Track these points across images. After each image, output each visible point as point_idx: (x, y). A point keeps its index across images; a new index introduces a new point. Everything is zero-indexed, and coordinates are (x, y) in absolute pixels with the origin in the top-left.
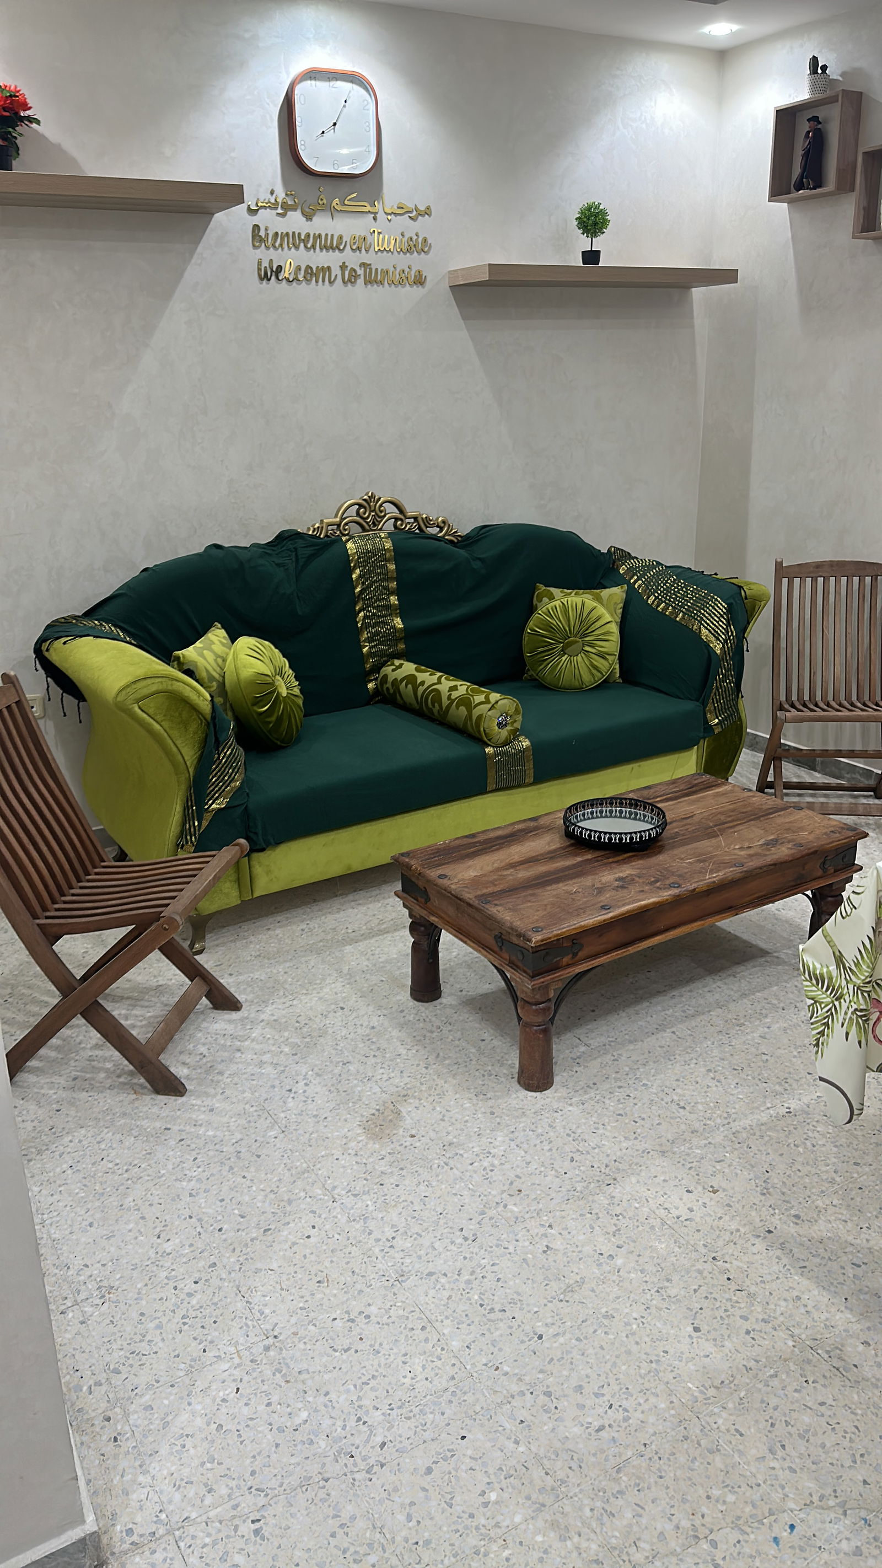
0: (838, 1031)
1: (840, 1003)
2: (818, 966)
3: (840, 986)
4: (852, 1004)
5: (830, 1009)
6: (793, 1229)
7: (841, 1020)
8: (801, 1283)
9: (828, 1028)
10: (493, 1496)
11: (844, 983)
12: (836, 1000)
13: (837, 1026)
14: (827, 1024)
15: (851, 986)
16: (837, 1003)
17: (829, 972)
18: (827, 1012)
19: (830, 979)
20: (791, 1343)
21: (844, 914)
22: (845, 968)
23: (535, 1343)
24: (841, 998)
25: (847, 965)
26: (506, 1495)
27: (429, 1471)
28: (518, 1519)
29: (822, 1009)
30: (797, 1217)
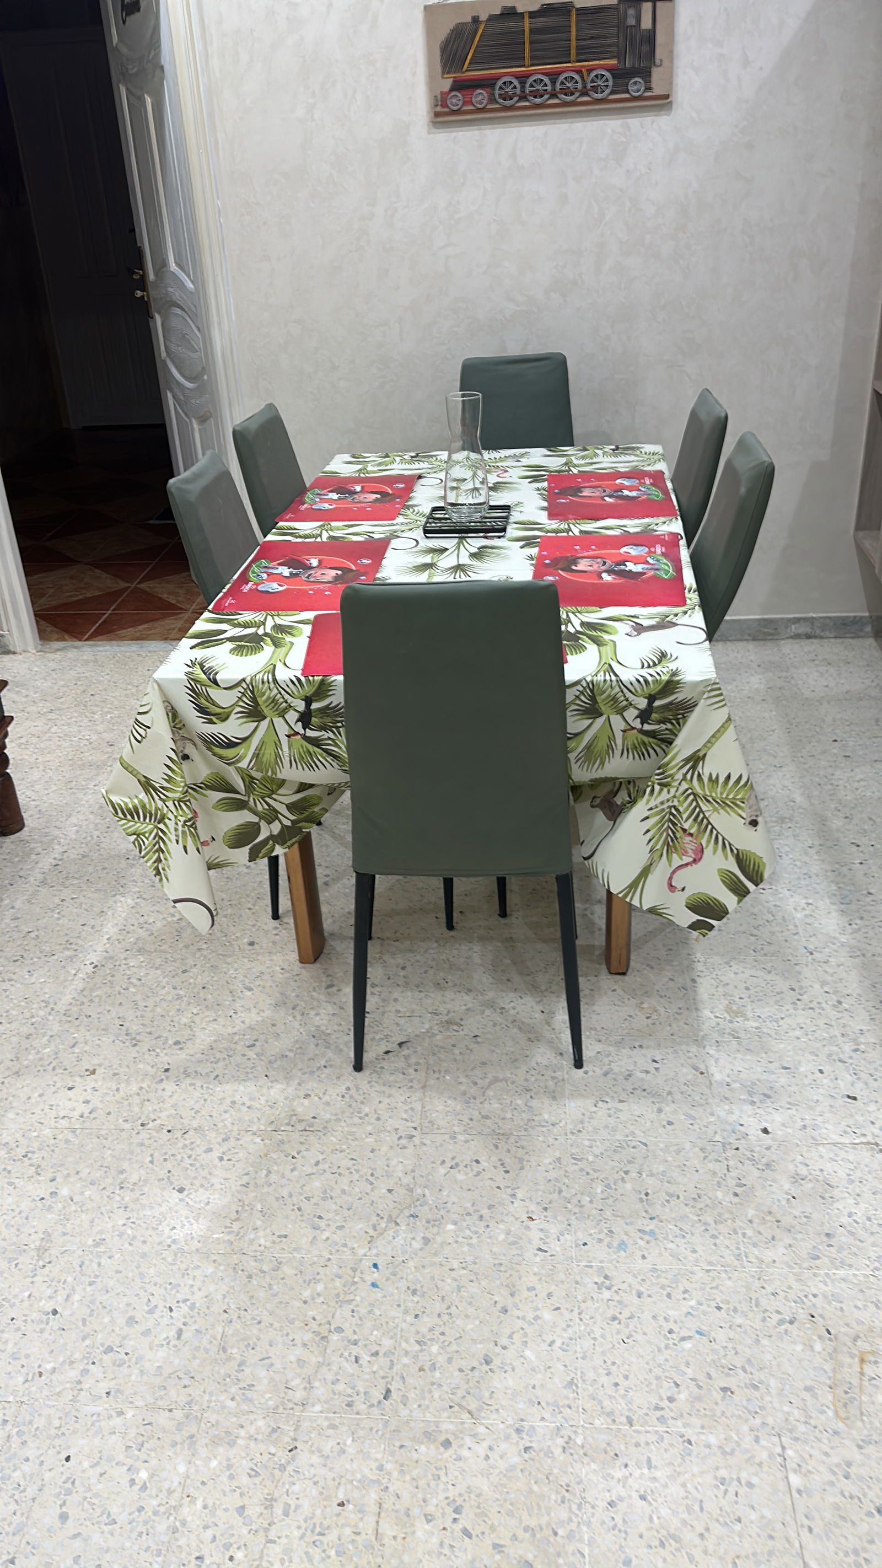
0: (174, 849)
1: (165, 824)
2: (127, 800)
3: (157, 809)
4: (179, 818)
5: (157, 834)
6: (183, 1055)
7: (173, 838)
8: (226, 1090)
9: (163, 852)
10: (144, 1475)
11: (160, 804)
12: (159, 823)
13: (172, 846)
14: (160, 850)
15: (170, 804)
16: (161, 826)
17: (141, 801)
18: (154, 838)
19: (144, 806)
20: (258, 1140)
21: (139, 738)
22: (155, 789)
23: (55, 1322)
24: (163, 819)
25: (157, 785)
26: (154, 1462)
27: (64, 1517)
28: (182, 1469)
29: (147, 839)
30: (177, 1043)
